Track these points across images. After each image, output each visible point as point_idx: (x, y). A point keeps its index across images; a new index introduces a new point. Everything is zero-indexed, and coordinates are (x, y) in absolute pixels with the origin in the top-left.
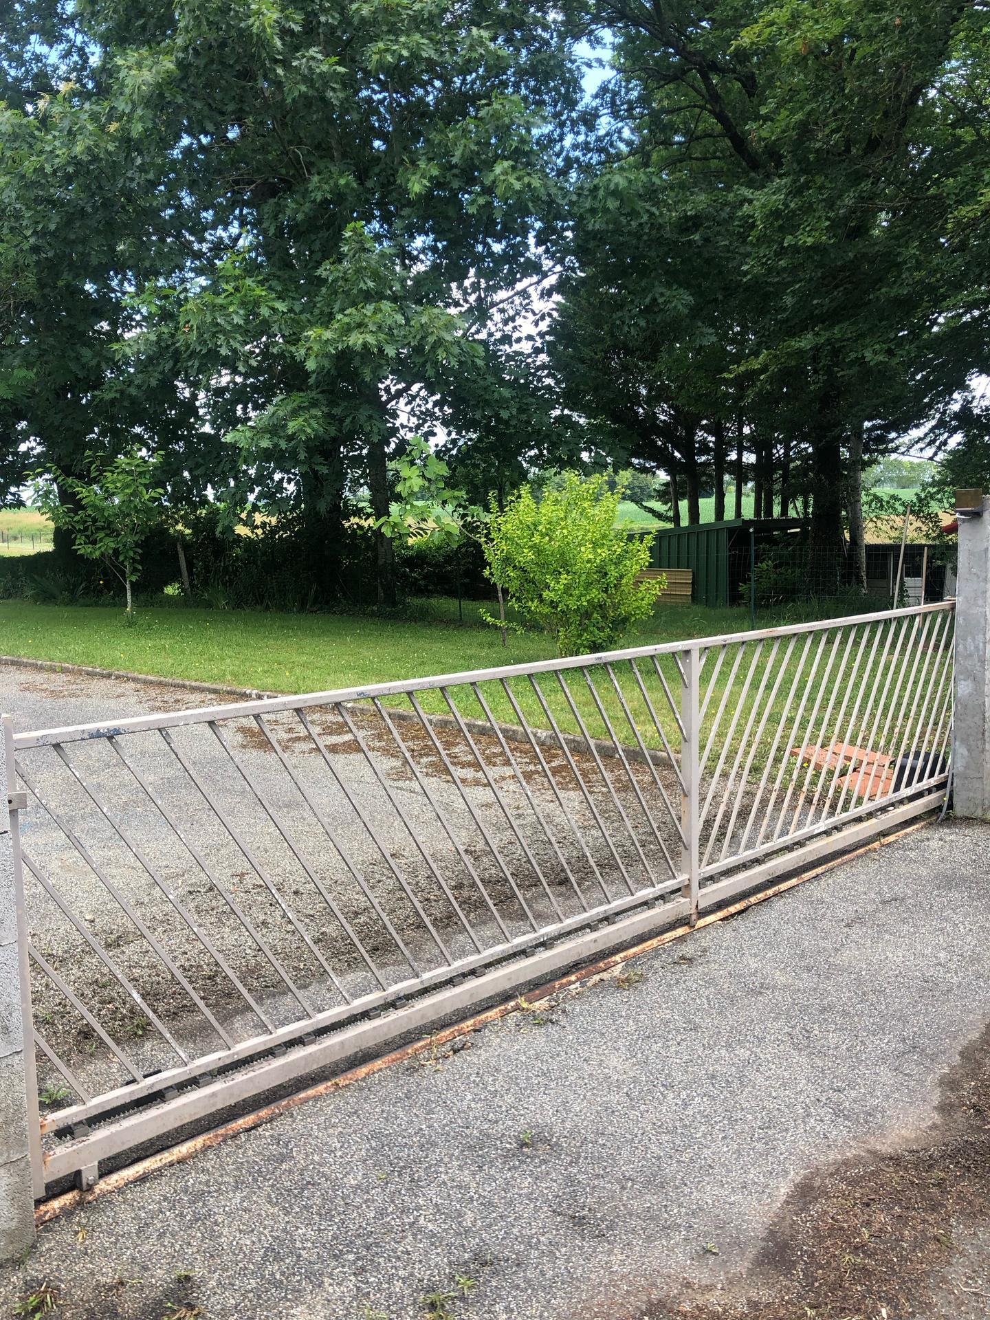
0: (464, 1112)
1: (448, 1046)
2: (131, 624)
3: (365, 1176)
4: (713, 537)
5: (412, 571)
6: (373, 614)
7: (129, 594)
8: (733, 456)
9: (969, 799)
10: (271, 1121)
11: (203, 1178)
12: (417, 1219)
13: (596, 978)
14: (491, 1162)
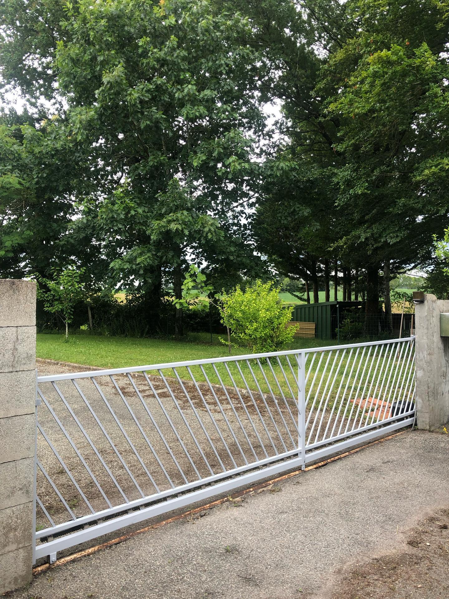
0: (204, 539)
1: (198, 514)
2: (67, 342)
3: (163, 561)
4: (324, 308)
5: (191, 320)
6: (173, 339)
7: (67, 328)
8: (333, 273)
9: (423, 422)
10: (125, 540)
11: (98, 561)
12: (183, 578)
13: (262, 490)
14: (214, 557)
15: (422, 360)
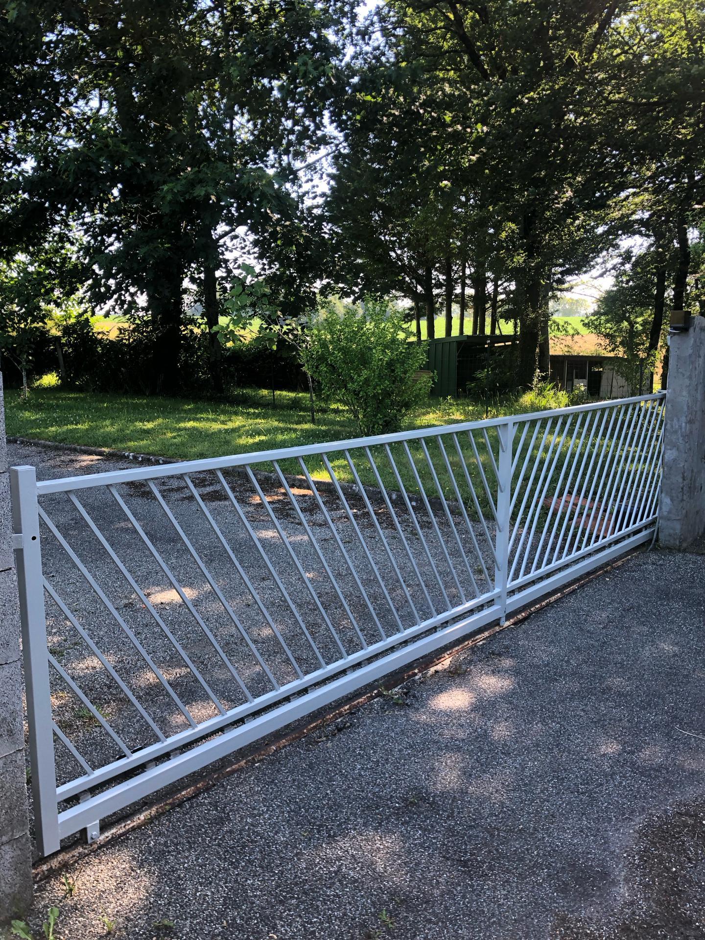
0: (357, 779)
1: (333, 727)
3: (292, 833)
4: (447, 348)
7: (24, 379)
8: (458, 290)
9: (668, 534)
10: (207, 790)
11: (162, 840)
12: (340, 867)
13: (432, 670)
14: (387, 819)
15: (676, 432)
